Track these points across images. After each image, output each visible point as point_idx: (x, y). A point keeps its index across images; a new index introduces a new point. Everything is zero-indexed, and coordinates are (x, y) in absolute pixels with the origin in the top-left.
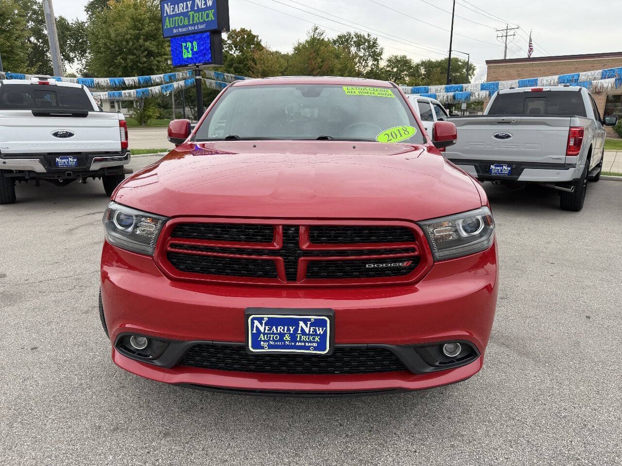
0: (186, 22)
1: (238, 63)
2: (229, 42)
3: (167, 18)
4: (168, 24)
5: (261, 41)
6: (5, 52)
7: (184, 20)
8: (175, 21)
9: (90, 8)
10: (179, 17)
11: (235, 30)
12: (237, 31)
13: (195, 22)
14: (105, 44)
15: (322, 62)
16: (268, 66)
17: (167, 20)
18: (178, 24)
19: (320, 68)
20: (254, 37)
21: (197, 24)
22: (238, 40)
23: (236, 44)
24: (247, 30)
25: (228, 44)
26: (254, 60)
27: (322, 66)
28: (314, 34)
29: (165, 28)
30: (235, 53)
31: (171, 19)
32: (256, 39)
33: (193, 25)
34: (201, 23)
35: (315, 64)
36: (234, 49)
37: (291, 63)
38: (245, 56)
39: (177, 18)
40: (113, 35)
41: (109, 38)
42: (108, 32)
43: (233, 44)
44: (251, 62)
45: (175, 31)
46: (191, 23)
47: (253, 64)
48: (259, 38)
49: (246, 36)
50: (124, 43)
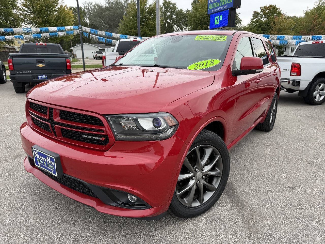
0: (218, 6)
1: (264, 25)
2: (261, 13)
3: (210, 4)
4: (210, 7)
5: (281, 11)
6: (151, 28)
7: (218, 4)
8: (214, 5)
9: (194, 3)
10: (215, 3)
11: (266, 6)
12: (267, 6)
13: (223, 5)
14: (194, 20)
15: (322, 21)
16: (283, 26)
17: (210, 5)
18: (215, 7)
19: (320, 25)
20: (277, 9)
21: (223, 6)
22: (267, 12)
23: (265, 14)
24: (273, 6)
25: (260, 14)
26: (274, 23)
27: (322, 23)
28: (319, 3)
29: (209, 9)
30: (264, 19)
31: (212, 5)
32: (278, 10)
33: (222, 6)
34: (225, 5)
35: (317, 22)
36: (264, 17)
37: (299, 23)
38: (269, 21)
39: (214, 4)
40: (198, 16)
41: (196, 17)
42: (196, 14)
43: (263, 14)
44: (272, 24)
45: (213, 11)
46: (221, 5)
47: (273, 25)
48: (280, 10)
49: (272, 9)
50: (203, 19)
